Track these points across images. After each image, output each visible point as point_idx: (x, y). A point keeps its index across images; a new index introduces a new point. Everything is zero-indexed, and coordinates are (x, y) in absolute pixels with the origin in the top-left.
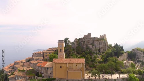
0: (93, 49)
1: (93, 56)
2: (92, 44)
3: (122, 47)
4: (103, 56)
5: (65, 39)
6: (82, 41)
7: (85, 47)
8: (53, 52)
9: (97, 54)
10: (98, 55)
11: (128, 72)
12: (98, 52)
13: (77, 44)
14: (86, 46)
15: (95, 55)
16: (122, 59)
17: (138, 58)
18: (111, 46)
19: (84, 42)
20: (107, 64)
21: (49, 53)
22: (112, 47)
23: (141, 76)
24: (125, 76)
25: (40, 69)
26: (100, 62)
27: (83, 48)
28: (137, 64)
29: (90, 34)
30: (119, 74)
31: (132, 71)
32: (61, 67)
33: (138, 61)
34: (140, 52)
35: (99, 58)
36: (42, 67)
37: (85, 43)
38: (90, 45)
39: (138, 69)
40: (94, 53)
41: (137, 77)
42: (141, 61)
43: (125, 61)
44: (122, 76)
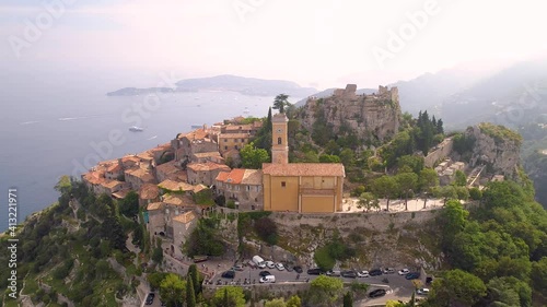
0: (360, 130)
1: (358, 151)
2: (356, 116)
3: (440, 122)
4: (385, 150)
5: (278, 97)
6: (329, 108)
7: (337, 123)
8: (243, 135)
9: (368, 144)
10: (373, 148)
11: (446, 195)
12: (372, 138)
13: (315, 116)
14: (341, 120)
15: (365, 148)
16: (435, 158)
17: (480, 153)
18: (408, 118)
19: (335, 109)
20: (397, 177)
21: (232, 141)
22: (412, 123)
23: (477, 204)
24: (438, 203)
25: (229, 190)
26: (377, 168)
27: (331, 126)
28: (475, 170)
29: (352, 88)
30: (425, 198)
31: (455, 192)
32: (284, 184)
33: (479, 162)
34: (488, 138)
35: (374, 157)
36: (233, 185)
37: (338, 113)
38: (353, 118)
39: (474, 185)
40: (362, 140)
41: (465, 205)
42: (485, 163)
43: (443, 164)
44: (430, 203)
